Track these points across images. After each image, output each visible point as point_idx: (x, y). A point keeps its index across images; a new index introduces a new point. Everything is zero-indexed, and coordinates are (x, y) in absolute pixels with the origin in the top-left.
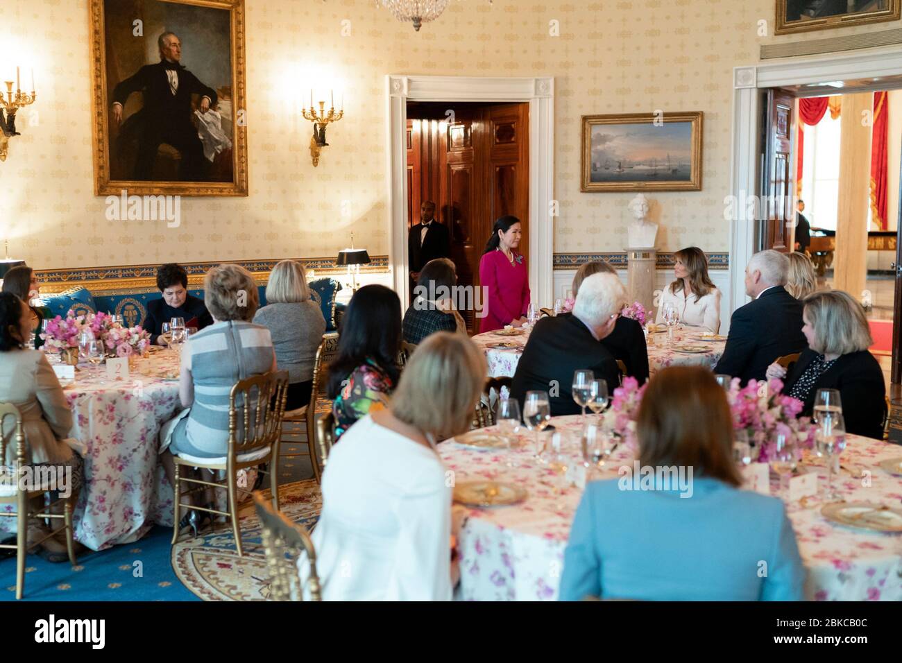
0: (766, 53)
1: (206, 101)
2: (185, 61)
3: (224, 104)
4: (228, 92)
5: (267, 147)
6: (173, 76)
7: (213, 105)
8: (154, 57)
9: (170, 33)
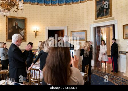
0: (94, 22)
1: (21, 30)
2: (18, 25)
3: (24, 30)
4: (24, 29)
5: (29, 35)
6: (17, 27)
7: (22, 30)
8: (14, 25)
9: (16, 22)
